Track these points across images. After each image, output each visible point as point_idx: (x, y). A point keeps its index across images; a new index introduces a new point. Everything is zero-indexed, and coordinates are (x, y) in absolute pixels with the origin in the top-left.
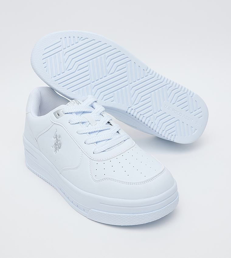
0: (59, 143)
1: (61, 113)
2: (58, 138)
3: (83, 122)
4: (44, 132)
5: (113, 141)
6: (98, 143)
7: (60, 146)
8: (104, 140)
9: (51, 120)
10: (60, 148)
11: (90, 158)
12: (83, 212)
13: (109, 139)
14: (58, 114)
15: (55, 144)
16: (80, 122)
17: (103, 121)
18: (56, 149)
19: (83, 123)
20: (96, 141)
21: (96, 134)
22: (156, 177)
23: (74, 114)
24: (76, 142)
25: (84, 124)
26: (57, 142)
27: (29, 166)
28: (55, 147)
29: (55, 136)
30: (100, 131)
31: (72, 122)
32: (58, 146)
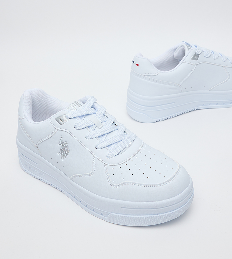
0: (66, 149)
1: (64, 118)
2: (64, 144)
3: (89, 125)
4: (47, 139)
5: (123, 142)
6: (109, 147)
7: (68, 152)
8: (115, 143)
9: (55, 127)
10: (67, 154)
11: (104, 163)
12: (102, 216)
13: (119, 140)
14: (61, 120)
15: (61, 150)
16: (87, 126)
17: (108, 122)
18: (63, 156)
19: (89, 127)
20: (108, 145)
21: (104, 136)
22: (175, 176)
23: (78, 118)
24: (86, 147)
25: (91, 127)
26: (64, 149)
27: (26, 170)
28: (62, 153)
29: (60, 143)
30: (108, 133)
31: (78, 127)
32: (64, 152)
